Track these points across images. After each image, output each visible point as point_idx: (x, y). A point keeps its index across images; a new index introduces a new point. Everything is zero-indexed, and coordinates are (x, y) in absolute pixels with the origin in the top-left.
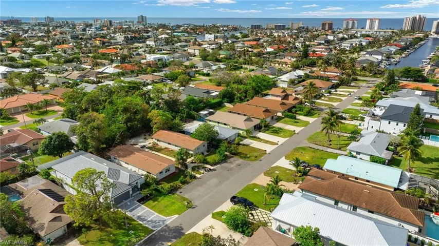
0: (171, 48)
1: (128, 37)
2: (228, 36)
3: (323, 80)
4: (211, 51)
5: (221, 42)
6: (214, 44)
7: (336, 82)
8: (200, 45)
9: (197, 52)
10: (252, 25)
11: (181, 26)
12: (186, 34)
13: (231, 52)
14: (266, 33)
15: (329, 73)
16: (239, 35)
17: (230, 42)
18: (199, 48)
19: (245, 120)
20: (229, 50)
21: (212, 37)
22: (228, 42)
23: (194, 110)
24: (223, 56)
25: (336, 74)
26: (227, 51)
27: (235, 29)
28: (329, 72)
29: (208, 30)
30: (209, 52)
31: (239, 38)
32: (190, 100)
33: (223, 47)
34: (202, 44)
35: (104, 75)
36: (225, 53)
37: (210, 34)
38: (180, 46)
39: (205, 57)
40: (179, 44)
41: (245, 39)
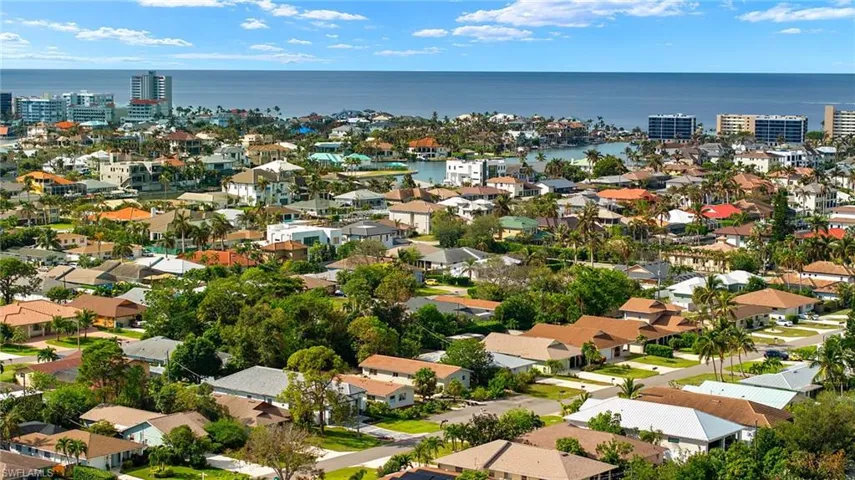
0: (323, 209)
1: (143, 168)
2: (540, 167)
3: (797, 293)
4: (470, 220)
5: (512, 188)
6: (481, 197)
7: (833, 299)
8: (428, 198)
9: (422, 224)
10: (654, 122)
11: (331, 124)
12: (365, 160)
13: (541, 223)
14: (703, 155)
15: (820, 277)
16: (583, 162)
17: (545, 189)
18: (428, 207)
19: (549, 347)
20: (532, 217)
21: (475, 169)
22: (537, 191)
23: (437, 330)
24: (513, 234)
25: (838, 279)
26: (526, 219)
27: (576, 138)
28: (821, 273)
29: (455, 141)
30: (463, 222)
31: (584, 176)
32: (427, 313)
33: (512, 208)
34: (437, 198)
35: (161, 276)
36: (519, 225)
37: (465, 158)
38: (356, 202)
39: (450, 236)
40: (351, 195)
41: (606, 180)
